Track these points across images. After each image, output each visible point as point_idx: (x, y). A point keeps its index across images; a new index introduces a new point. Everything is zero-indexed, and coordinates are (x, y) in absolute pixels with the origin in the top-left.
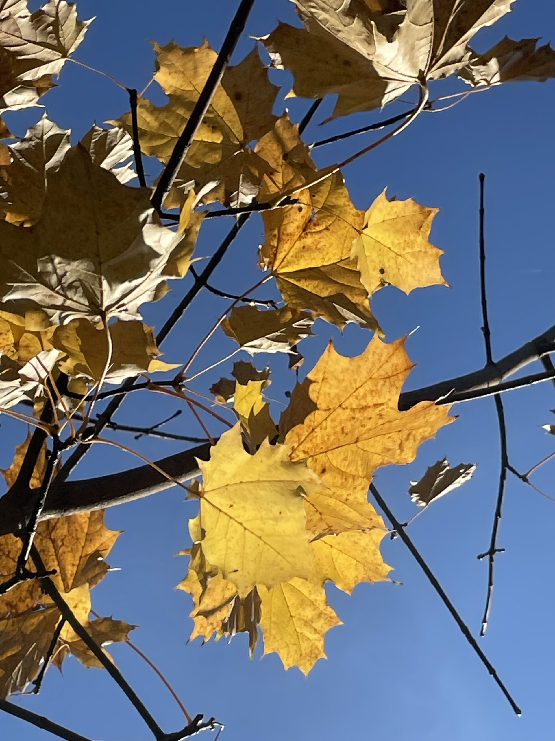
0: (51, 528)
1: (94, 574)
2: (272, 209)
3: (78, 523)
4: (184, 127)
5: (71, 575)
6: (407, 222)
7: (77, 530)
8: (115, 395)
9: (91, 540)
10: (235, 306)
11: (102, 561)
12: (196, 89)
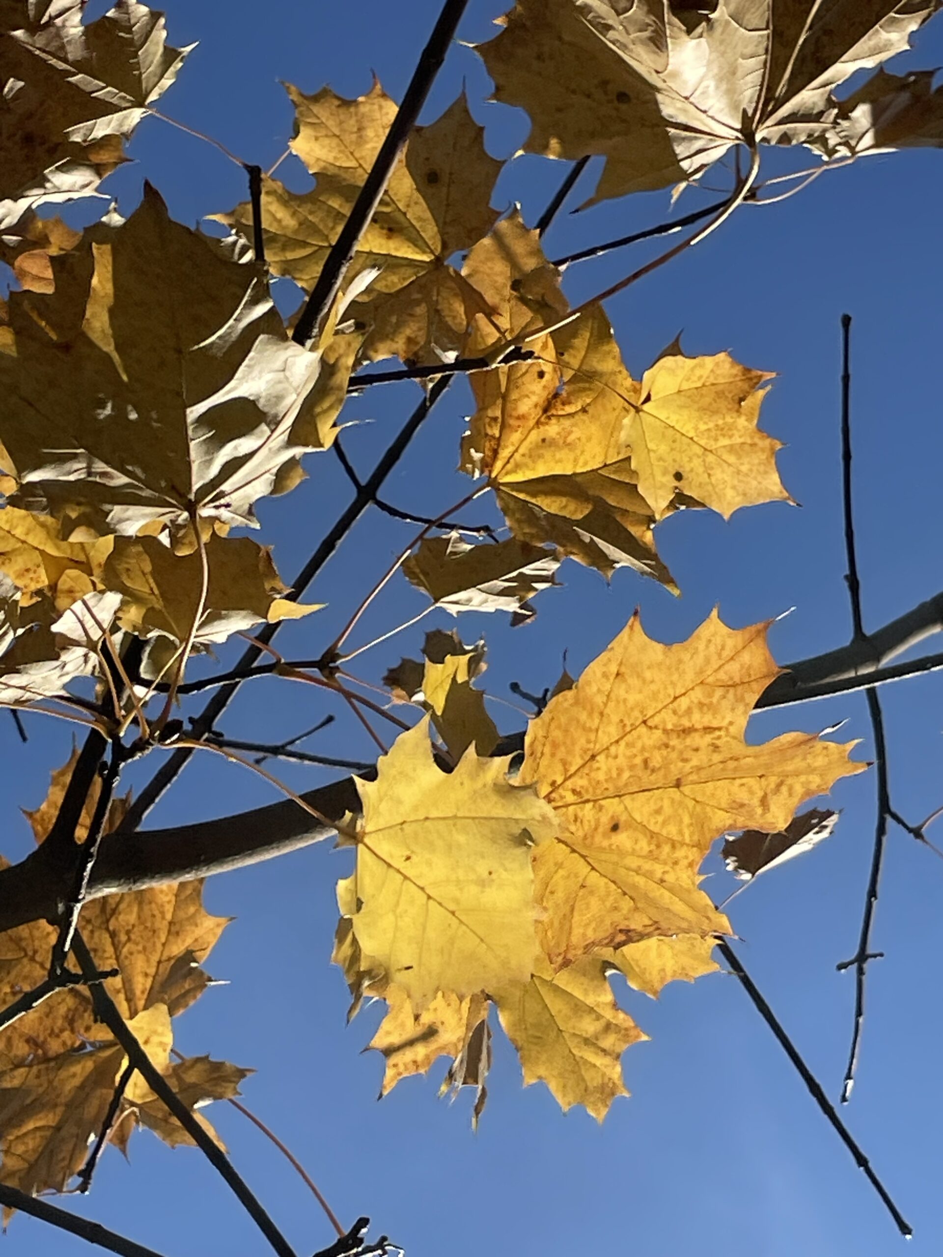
0: (108, 911)
1: (183, 991)
2: (488, 368)
3: (156, 904)
4: (340, 229)
5: (143, 992)
6: (720, 394)
7: (153, 916)
8: (222, 683)
9: (177, 933)
10: (427, 536)
11: (196, 968)
12: (360, 165)
